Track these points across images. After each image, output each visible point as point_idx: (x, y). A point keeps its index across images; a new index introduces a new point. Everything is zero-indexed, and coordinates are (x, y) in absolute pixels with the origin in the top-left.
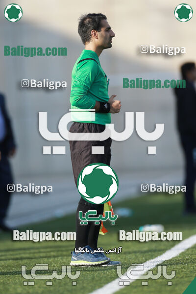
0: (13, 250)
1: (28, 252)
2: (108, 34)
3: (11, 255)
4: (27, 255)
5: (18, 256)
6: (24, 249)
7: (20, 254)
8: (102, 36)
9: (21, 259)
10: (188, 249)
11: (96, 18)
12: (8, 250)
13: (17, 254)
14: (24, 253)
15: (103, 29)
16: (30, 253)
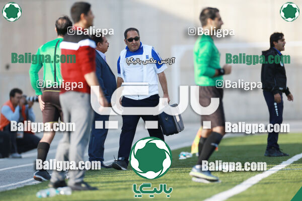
0: (113, 182)
1: (124, 184)
2: (220, 23)
3: (111, 186)
4: (124, 187)
5: (116, 187)
6: (122, 181)
7: (117, 185)
8: (216, 24)
9: (119, 189)
10: (254, 185)
11: (213, 11)
12: (108, 182)
13: (115, 186)
14: (122, 185)
15: (216, 19)
16: (126, 185)
